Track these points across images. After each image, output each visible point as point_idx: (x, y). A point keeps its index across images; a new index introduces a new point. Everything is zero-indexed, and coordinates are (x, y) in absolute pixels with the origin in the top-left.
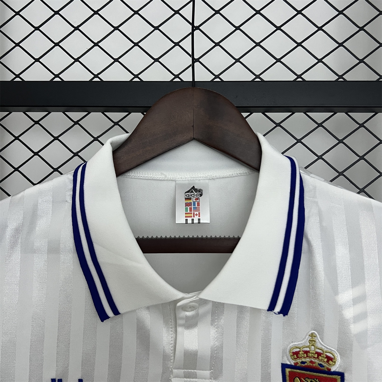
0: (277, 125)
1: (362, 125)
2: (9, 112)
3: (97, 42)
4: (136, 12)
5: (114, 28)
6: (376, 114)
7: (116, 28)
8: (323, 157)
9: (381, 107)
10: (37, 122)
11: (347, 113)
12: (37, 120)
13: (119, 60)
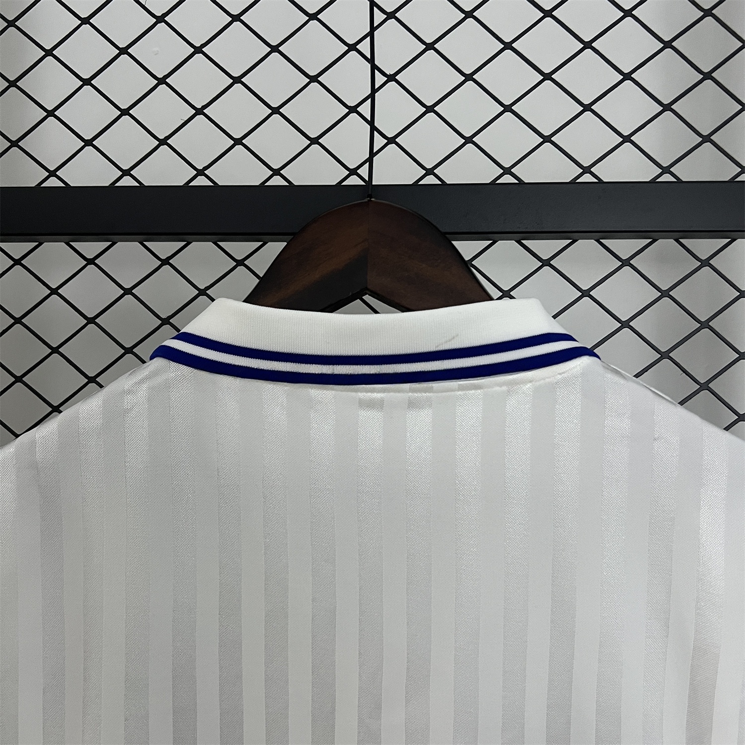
0: (544, 264)
1: (705, 263)
2: (38, 243)
3: (200, 107)
4: (275, 49)
5: (232, 79)
6: (733, 240)
7: (237, 80)
8: (631, 324)
9: (743, 231)
10: (91, 262)
11: (677, 241)
12: (92, 257)
13: (243, 141)
